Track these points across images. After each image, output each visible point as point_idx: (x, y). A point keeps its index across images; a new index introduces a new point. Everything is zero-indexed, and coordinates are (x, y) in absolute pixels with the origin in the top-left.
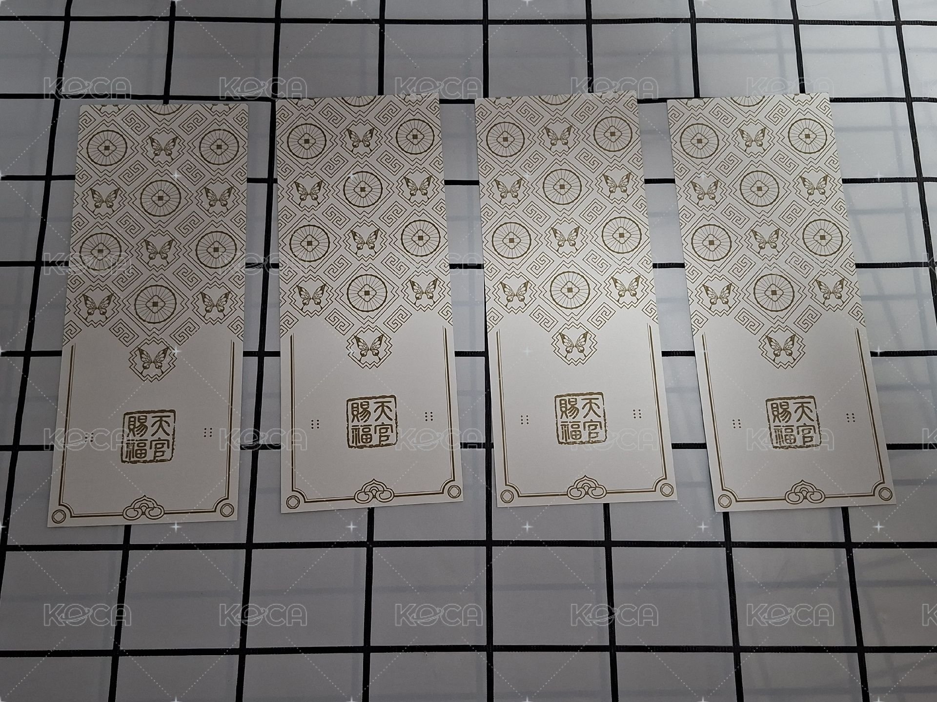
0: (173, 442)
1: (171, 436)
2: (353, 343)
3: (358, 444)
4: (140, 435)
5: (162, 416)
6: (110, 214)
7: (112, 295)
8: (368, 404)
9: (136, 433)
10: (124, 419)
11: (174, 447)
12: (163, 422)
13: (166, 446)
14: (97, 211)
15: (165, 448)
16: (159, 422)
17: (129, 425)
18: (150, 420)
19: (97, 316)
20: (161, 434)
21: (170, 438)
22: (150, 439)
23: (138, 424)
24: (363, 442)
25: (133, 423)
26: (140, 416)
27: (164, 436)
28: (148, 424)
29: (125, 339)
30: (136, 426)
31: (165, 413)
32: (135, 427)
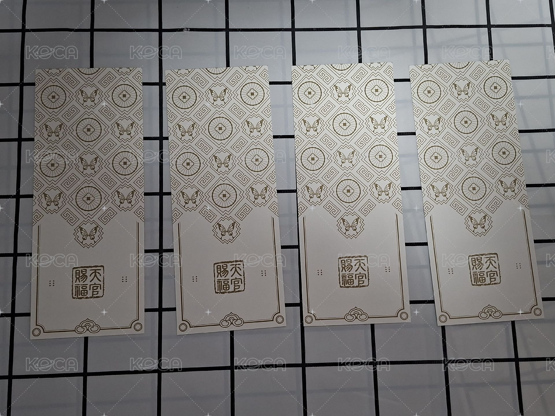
0: (104, 286)
1: (102, 282)
2: (217, 228)
3: (221, 291)
4: (83, 281)
5: (96, 270)
6: (58, 140)
7: (62, 193)
8: (227, 266)
9: (80, 280)
10: (73, 271)
11: (104, 288)
12: (97, 273)
13: (99, 288)
14: (50, 138)
15: (99, 289)
16: (94, 273)
17: (76, 275)
18: (89, 272)
19: (53, 207)
20: (96, 281)
21: (101, 283)
22: (89, 284)
23: (81, 275)
24: (224, 290)
25: (78, 274)
26: (82, 270)
27: (97, 282)
28: (88, 274)
29: (71, 221)
30: (81, 276)
31: (98, 267)
32: (79, 277)
